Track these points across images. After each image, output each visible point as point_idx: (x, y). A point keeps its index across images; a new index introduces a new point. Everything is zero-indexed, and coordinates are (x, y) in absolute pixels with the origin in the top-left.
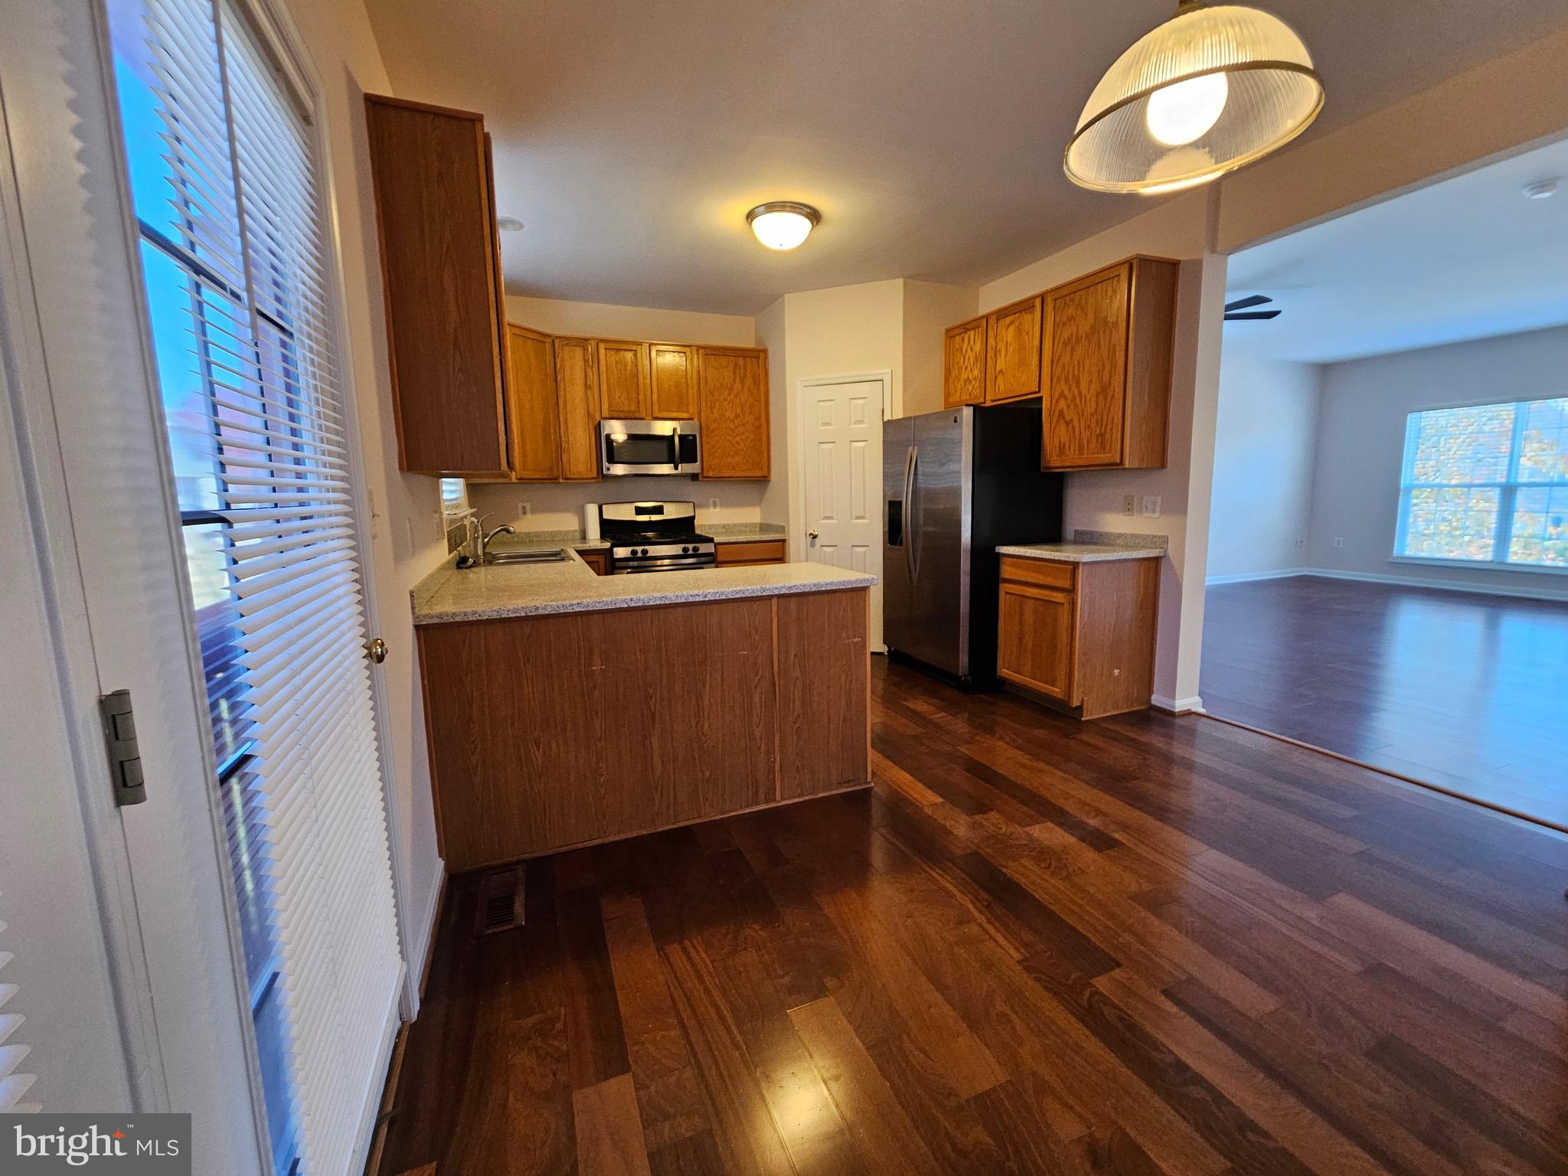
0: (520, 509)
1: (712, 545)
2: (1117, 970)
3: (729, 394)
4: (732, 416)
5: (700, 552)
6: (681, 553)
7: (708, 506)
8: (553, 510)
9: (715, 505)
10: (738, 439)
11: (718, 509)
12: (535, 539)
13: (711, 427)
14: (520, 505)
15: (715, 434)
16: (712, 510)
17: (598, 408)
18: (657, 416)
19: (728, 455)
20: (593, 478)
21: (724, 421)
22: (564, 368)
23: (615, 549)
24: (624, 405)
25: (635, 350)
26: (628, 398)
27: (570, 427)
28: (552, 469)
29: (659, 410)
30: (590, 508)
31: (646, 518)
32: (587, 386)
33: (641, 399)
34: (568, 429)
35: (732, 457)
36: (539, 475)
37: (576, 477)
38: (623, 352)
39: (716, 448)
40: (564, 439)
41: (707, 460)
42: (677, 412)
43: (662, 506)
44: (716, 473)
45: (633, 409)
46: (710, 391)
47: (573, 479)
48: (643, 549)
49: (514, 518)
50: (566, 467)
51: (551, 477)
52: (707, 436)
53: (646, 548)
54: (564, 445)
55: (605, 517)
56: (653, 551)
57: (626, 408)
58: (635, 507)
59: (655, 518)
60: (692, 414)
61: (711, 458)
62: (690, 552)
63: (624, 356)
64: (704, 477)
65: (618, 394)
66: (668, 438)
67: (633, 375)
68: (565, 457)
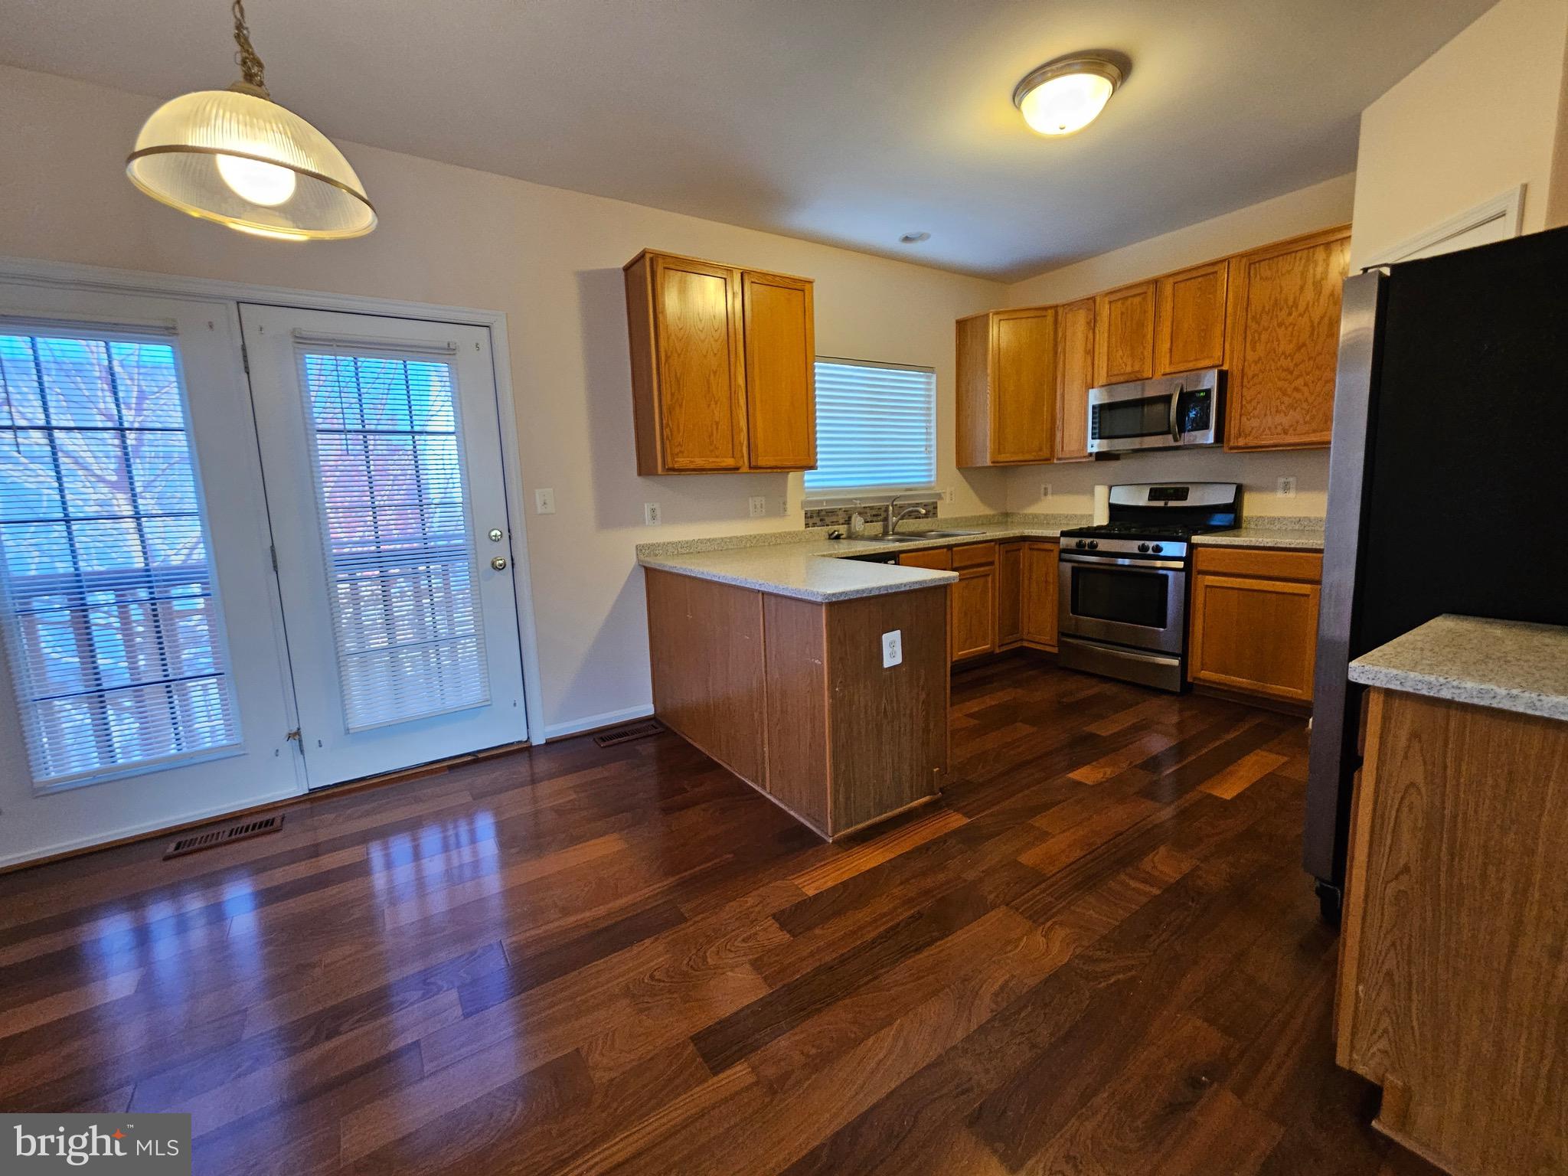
0: (1042, 490)
1: (1185, 546)
2: (460, 1012)
3: (1290, 314)
4: (1290, 348)
5: (1162, 554)
6: (1136, 551)
7: (1272, 489)
8: (1070, 492)
9: (1286, 488)
10: (1300, 381)
11: (1291, 495)
12: (1052, 522)
13: (1250, 373)
14: (1043, 486)
15: (1256, 380)
16: (1280, 495)
17: (1096, 376)
18: (1168, 370)
19: (1277, 411)
20: (1084, 457)
21: (1273, 360)
22: (1065, 337)
23: (1062, 539)
24: (1126, 365)
25: (1145, 293)
26: (1133, 356)
27: (1066, 402)
28: (1041, 449)
29: (1171, 363)
30: (1101, 491)
31: (1161, 504)
32: (1087, 352)
33: (1148, 353)
34: (1063, 404)
35: (1282, 414)
36: (1020, 457)
37: (1068, 456)
38: (1130, 300)
39: (1254, 403)
40: (1059, 416)
41: (1237, 421)
42: (1196, 360)
43: (1188, 489)
44: (1251, 441)
45: (1137, 368)
46: (1254, 318)
47: (1065, 459)
48: (1092, 542)
49: (1035, 500)
50: (1058, 447)
51: (1038, 458)
52: (1242, 386)
53: (1096, 541)
54: (1059, 423)
55: (1113, 501)
56: (1104, 545)
57: (1129, 369)
58: (1151, 490)
59: (1172, 504)
60: (1219, 358)
61: (1244, 419)
62: (1150, 552)
63: (1132, 304)
64: (1232, 448)
65: (1120, 353)
66: (1167, 399)
67: (1141, 325)
68: (1059, 435)
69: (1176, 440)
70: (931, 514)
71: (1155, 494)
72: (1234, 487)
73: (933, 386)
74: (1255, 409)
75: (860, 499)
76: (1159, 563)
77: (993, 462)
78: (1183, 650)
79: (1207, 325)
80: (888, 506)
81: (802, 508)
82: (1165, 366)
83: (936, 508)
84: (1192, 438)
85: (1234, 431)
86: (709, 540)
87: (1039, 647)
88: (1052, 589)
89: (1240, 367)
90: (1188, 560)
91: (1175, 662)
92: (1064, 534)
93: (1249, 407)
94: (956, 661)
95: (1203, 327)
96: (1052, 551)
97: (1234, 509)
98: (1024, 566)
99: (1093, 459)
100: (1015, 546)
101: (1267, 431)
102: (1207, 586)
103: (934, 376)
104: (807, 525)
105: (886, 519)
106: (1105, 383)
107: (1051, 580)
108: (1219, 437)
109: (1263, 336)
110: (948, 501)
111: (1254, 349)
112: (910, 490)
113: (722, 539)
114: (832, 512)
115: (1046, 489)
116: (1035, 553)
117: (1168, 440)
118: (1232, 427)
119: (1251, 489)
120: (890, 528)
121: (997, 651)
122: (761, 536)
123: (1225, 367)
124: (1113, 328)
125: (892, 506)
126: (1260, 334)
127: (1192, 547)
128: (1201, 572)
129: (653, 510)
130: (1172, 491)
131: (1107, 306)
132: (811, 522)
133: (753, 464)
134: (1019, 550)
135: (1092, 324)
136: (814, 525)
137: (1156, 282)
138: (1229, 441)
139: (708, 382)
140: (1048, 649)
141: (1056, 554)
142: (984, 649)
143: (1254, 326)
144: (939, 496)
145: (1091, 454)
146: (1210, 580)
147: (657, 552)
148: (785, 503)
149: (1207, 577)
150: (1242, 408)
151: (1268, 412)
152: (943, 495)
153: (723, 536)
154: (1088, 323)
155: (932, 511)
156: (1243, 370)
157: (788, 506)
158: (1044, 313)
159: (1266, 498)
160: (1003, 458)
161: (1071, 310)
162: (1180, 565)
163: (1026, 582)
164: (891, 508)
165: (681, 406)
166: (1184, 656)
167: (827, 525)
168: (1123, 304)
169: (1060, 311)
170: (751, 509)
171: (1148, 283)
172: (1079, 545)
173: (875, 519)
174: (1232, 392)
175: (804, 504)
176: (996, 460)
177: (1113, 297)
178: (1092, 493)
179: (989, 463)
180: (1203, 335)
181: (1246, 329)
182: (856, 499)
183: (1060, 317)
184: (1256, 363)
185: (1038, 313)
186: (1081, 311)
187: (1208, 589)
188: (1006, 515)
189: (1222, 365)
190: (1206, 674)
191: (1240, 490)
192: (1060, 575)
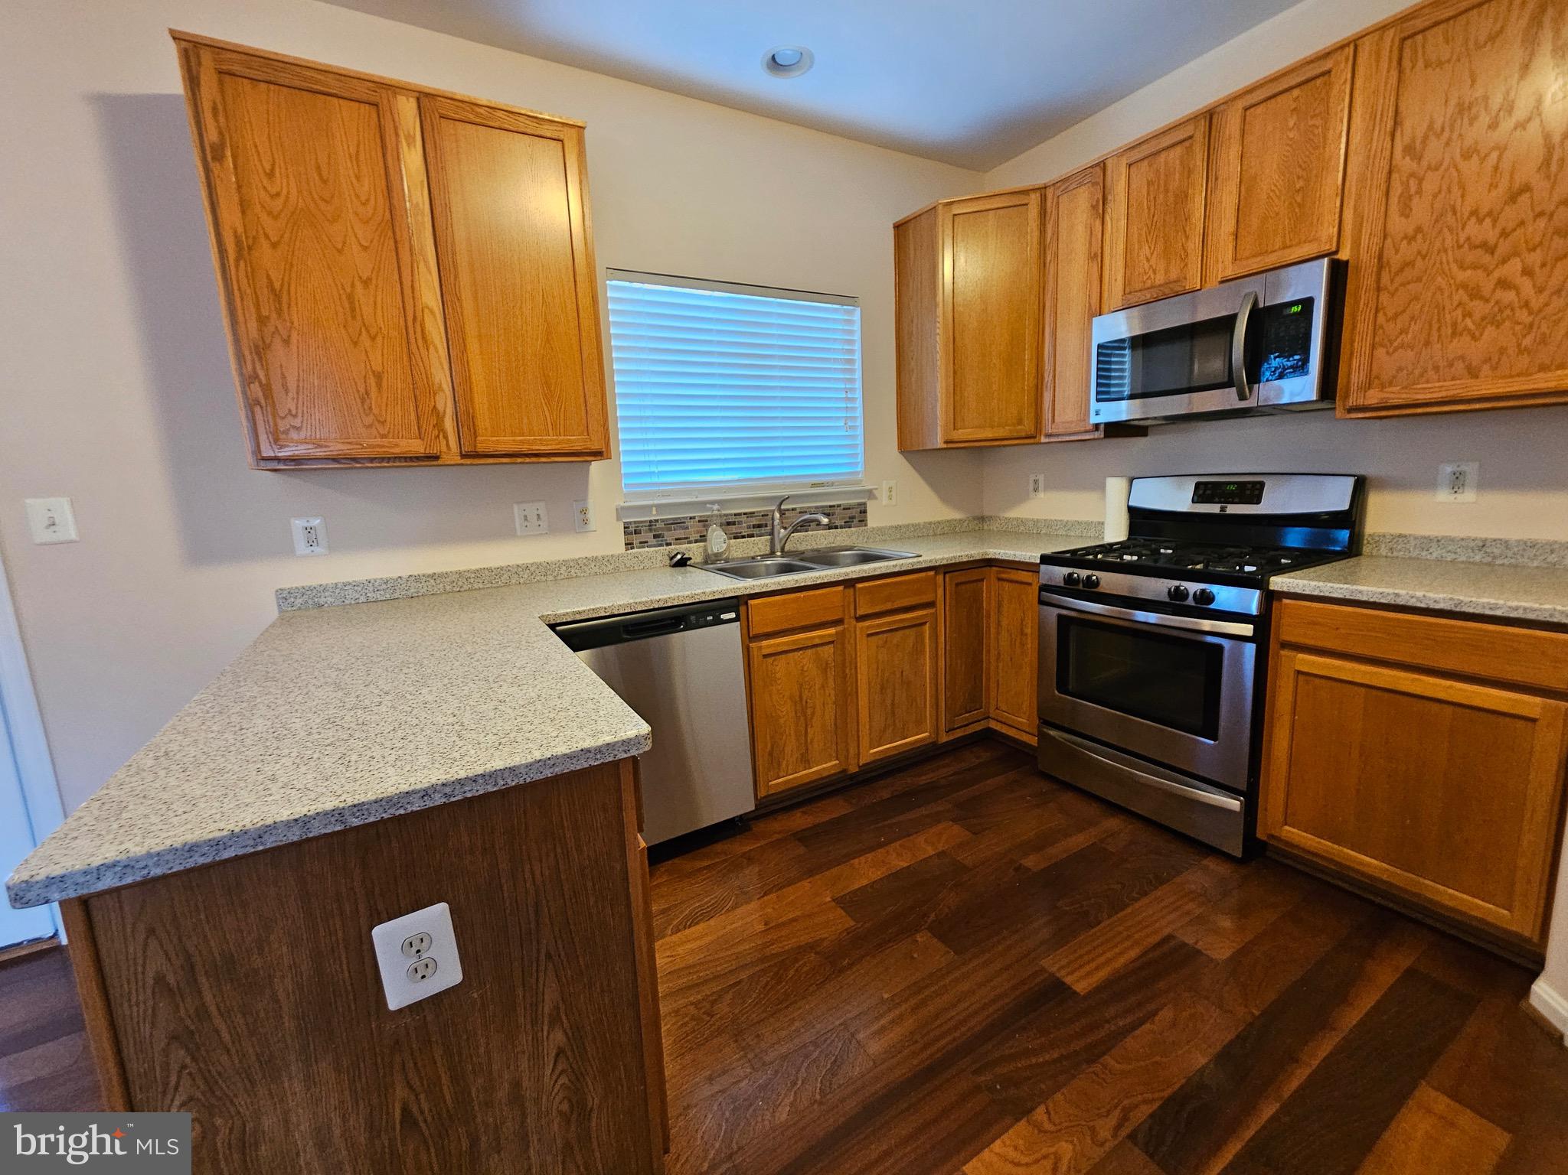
1: (1256, 594)
4: (1490, 200)
5: (1213, 607)
6: (1166, 598)
7: (1429, 484)
9: (1457, 482)
11: (1469, 496)
12: (1040, 534)
13: (1395, 260)
15: (1408, 273)
16: (1443, 496)
17: (1105, 295)
18: (1229, 273)
19: (1454, 334)
20: (1086, 432)
21: (1450, 229)
22: (1057, 234)
23: (1043, 567)
24: (1155, 272)
25: (1191, 137)
26: (1166, 254)
27: (1058, 341)
28: (1020, 422)
29: (1235, 259)
30: (1116, 487)
31: (1214, 508)
32: (1092, 257)
33: (1194, 244)
34: (1055, 346)
35: (1467, 338)
36: (988, 433)
37: (1061, 430)
38: (1163, 155)
39: (1401, 322)
40: (1047, 367)
41: (1365, 360)
42: (1285, 247)
43: (1262, 484)
44: (1395, 395)
45: (1173, 276)
46: (1409, 150)
47: (1058, 435)
48: (1089, 577)
49: (1022, 498)
50: (1047, 415)
51: (1015, 435)
52: (1378, 289)
53: (1096, 574)
54: (1048, 378)
55: (1137, 502)
56: (1111, 581)
57: (1160, 279)
58: (1198, 485)
59: (1233, 509)
60: (1330, 239)
61: (1380, 352)
62: (1190, 602)
63: (1166, 163)
64: (1350, 410)
65: (1146, 250)
66: (1229, 321)
67: (1183, 197)
68: (1047, 397)
69: (1242, 397)
70: (856, 521)
71: (1203, 492)
72: (1351, 481)
73: (857, 327)
74: (1404, 331)
75: (719, 502)
76: (1207, 625)
77: (946, 442)
78: (1249, 784)
79: (1308, 180)
80: (773, 511)
81: (618, 519)
82: (1224, 264)
83: (865, 512)
84: (1272, 394)
85: (1357, 378)
86: (432, 576)
87: (1012, 733)
88: (1031, 644)
89: (1375, 249)
90: (1262, 622)
91: (1234, 804)
92: (1046, 559)
93: (1391, 328)
94: (864, 765)
95: (1300, 184)
96: (1030, 584)
97: (1350, 519)
98: (989, 603)
99: (1100, 434)
100: (975, 575)
101: (1431, 373)
102: (1299, 672)
103: (858, 311)
104: (629, 545)
105: (772, 534)
106: (1119, 305)
107: (1028, 631)
108: (1328, 388)
109: (1426, 186)
110: (885, 501)
111: (1406, 211)
112: (822, 485)
113: (460, 573)
114: (678, 523)
115: (1036, 481)
116: (1006, 585)
117: (1227, 399)
118: (1353, 371)
119: (1384, 484)
120: (778, 547)
121: (944, 738)
122: (539, 565)
123: (1344, 255)
124: (1133, 211)
125: (780, 510)
126: (1421, 180)
127: (1270, 598)
128: (1285, 645)
129: (309, 530)
130: (1232, 488)
131: (1124, 170)
132: (636, 539)
133: (466, 449)
134: (982, 580)
135: (1101, 207)
136: (643, 544)
137: (1210, 116)
138: (1346, 396)
139: (350, 298)
140: (1025, 738)
141: (1036, 588)
142: (921, 740)
143: (1406, 164)
144: (870, 494)
145: (1097, 426)
146: (1306, 662)
147: (322, 601)
148: (584, 511)
149: (1301, 656)
150: (1375, 334)
151: (1435, 334)
152: (875, 492)
153: (462, 568)
154: (1094, 207)
155: (857, 516)
156: (1380, 257)
157: (591, 515)
158: (1022, 200)
159: (1416, 500)
160: (962, 434)
161: (1065, 191)
162: (1247, 630)
163: (993, 630)
164: (777, 515)
165: (287, 342)
166: (1251, 797)
167: (668, 544)
168: (1150, 165)
169: (1050, 193)
170: (518, 521)
171: (1194, 119)
172: (1069, 579)
173: (756, 531)
174: (1357, 302)
175: (620, 512)
176: (950, 438)
177: (1136, 155)
178: (1102, 488)
179: (940, 444)
180: (1299, 199)
181: (1390, 173)
182: (713, 502)
183: (1049, 204)
184: (1410, 239)
185: (1016, 200)
186: (1081, 190)
187: (1301, 678)
188: (982, 519)
189: (1336, 252)
190: (1292, 833)
191: (1361, 486)
192: (1041, 627)
